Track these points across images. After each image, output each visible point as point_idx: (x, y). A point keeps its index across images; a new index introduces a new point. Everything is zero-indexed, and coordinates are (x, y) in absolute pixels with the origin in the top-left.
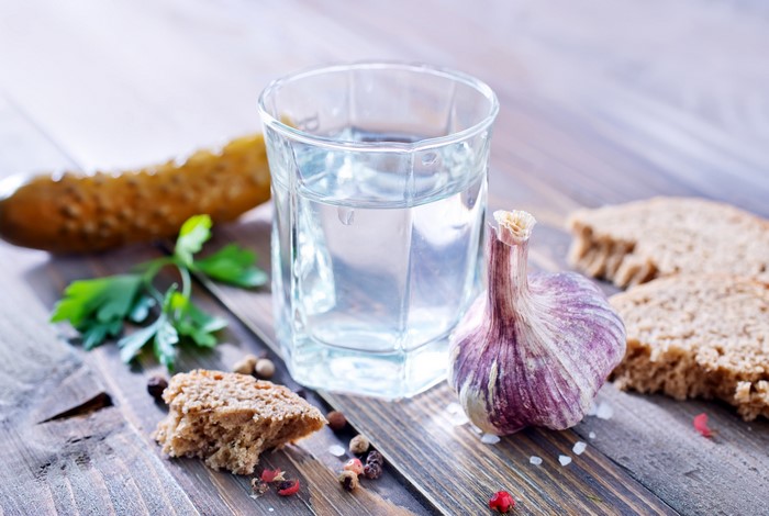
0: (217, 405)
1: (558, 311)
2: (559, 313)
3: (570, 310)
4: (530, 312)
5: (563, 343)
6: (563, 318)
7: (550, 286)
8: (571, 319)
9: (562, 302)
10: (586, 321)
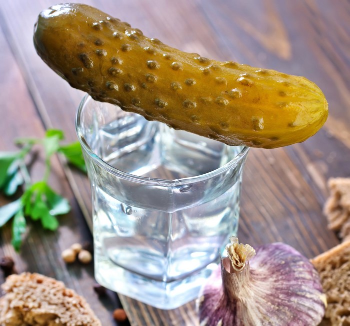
0: (34, 308)
1: (271, 297)
2: (272, 298)
3: (281, 296)
4: (249, 297)
5: (267, 322)
6: (273, 303)
7: (273, 273)
8: (279, 305)
9: (277, 289)
10: (289, 306)
